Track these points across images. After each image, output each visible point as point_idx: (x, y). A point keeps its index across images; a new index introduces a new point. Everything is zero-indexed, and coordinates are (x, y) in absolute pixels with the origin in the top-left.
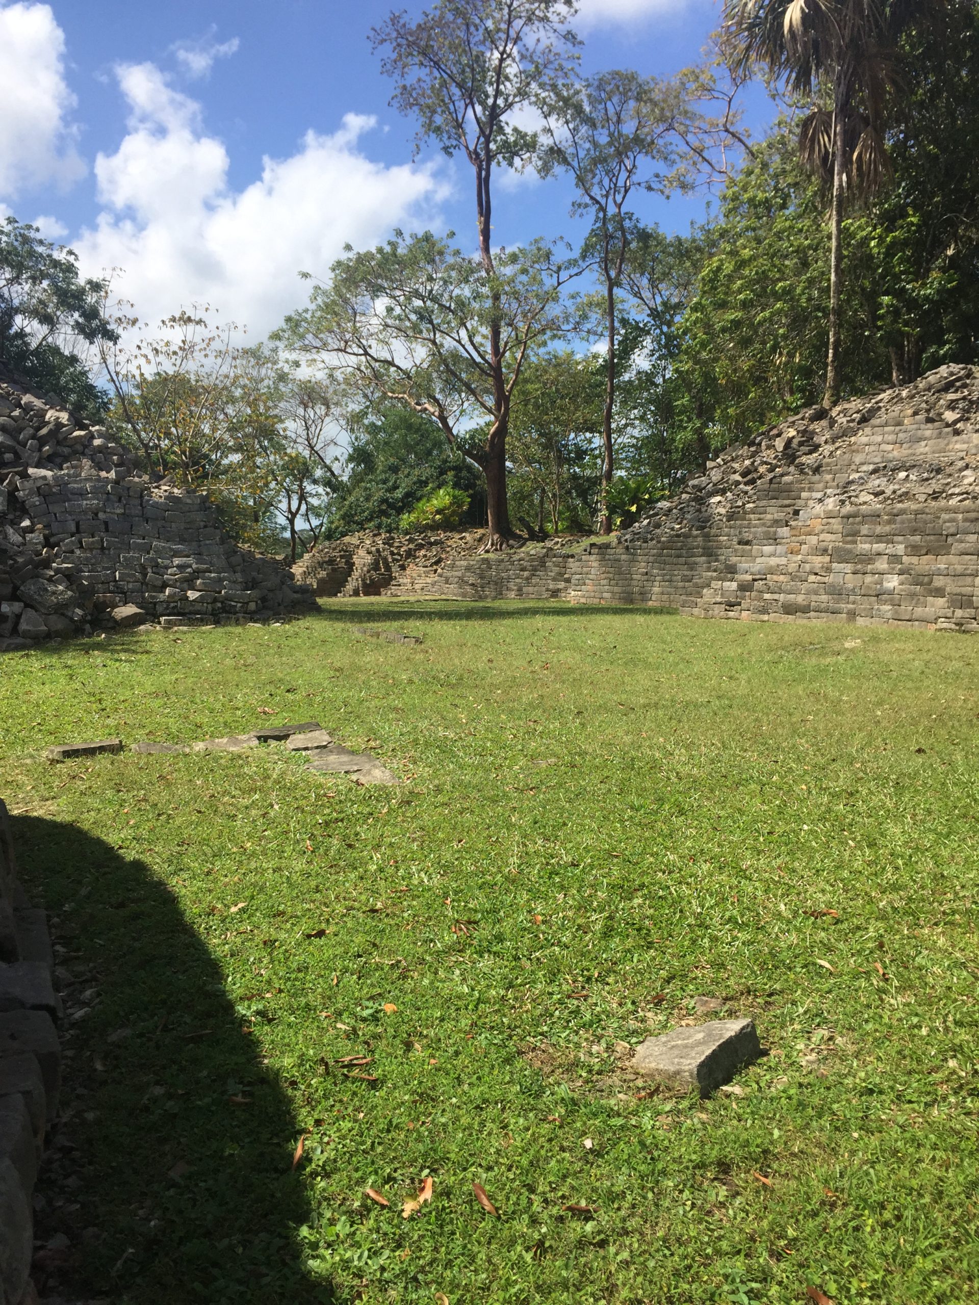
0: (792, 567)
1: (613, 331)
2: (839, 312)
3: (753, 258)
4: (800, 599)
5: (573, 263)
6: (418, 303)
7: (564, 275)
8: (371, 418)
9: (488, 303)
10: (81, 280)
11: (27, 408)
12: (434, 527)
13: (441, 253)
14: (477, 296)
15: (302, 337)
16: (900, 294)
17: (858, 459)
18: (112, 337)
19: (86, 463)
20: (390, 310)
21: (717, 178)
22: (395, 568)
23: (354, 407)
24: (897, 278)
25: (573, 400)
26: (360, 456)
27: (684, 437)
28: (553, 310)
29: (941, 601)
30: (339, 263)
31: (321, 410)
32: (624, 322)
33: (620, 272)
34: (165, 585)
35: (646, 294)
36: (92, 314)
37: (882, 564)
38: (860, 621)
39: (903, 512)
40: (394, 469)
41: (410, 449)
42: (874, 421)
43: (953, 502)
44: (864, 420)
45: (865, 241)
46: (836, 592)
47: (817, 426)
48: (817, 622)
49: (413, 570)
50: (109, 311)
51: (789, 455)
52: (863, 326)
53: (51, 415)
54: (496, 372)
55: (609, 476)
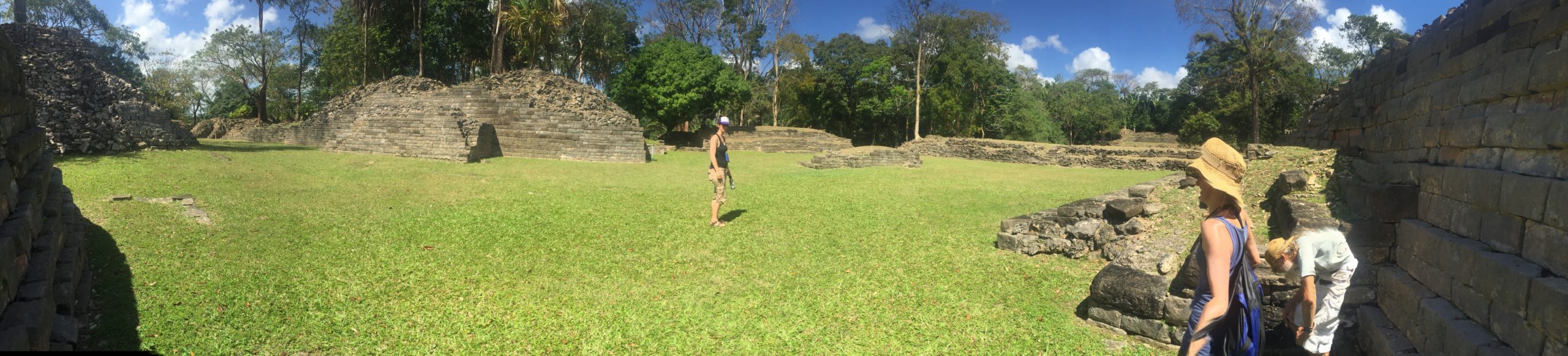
0: (354, 136)
1: (301, 57)
2: (367, 57)
3: (342, 37)
4: (356, 146)
5: (290, 36)
6: (238, 47)
7: (286, 40)
8: (222, 82)
9: (261, 48)
10: (140, 43)
11: (120, 83)
12: (241, 117)
13: (247, 32)
14: (257, 46)
15: (201, 58)
16: (385, 52)
17: (373, 102)
18: (148, 59)
19: (135, 99)
20: (228, 50)
21: (332, 10)
22: (227, 130)
23: (217, 79)
24: (384, 47)
25: (289, 79)
26: (218, 94)
27: (323, 91)
28: (282, 51)
29: (397, 147)
30: (213, 35)
31: (207, 79)
32: (306, 54)
33: (304, 38)
34: (153, 137)
35: (313, 46)
36: (142, 52)
37: (380, 135)
38: (374, 153)
39: (386, 120)
40: (228, 98)
41: (234, 92)
42: (378, 91)
43: (400, 117)
44: (375, 90)
45: (375, 34)
46: (367, 144)
47: (362, 91)
48: (361, 154)
49: (233, 130)
50: (147, 51)
51: (353, 100)
52: (374, 61)
53: (126, 85)
54: (264, 70)
55: (300, 102)
